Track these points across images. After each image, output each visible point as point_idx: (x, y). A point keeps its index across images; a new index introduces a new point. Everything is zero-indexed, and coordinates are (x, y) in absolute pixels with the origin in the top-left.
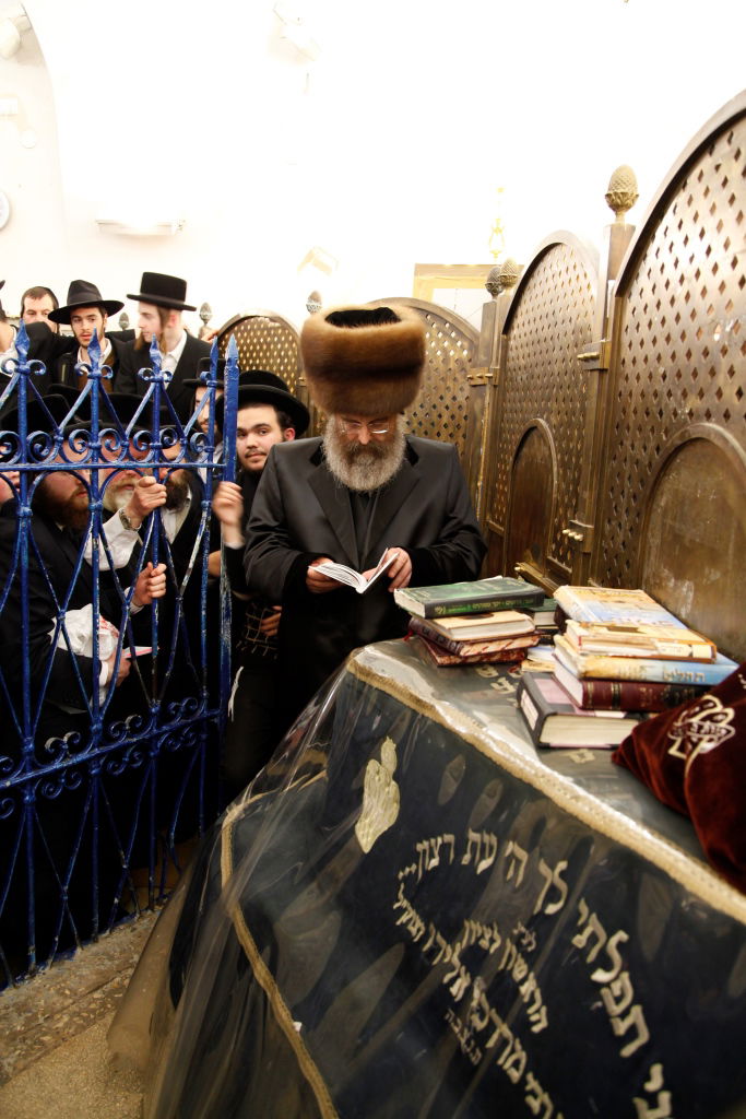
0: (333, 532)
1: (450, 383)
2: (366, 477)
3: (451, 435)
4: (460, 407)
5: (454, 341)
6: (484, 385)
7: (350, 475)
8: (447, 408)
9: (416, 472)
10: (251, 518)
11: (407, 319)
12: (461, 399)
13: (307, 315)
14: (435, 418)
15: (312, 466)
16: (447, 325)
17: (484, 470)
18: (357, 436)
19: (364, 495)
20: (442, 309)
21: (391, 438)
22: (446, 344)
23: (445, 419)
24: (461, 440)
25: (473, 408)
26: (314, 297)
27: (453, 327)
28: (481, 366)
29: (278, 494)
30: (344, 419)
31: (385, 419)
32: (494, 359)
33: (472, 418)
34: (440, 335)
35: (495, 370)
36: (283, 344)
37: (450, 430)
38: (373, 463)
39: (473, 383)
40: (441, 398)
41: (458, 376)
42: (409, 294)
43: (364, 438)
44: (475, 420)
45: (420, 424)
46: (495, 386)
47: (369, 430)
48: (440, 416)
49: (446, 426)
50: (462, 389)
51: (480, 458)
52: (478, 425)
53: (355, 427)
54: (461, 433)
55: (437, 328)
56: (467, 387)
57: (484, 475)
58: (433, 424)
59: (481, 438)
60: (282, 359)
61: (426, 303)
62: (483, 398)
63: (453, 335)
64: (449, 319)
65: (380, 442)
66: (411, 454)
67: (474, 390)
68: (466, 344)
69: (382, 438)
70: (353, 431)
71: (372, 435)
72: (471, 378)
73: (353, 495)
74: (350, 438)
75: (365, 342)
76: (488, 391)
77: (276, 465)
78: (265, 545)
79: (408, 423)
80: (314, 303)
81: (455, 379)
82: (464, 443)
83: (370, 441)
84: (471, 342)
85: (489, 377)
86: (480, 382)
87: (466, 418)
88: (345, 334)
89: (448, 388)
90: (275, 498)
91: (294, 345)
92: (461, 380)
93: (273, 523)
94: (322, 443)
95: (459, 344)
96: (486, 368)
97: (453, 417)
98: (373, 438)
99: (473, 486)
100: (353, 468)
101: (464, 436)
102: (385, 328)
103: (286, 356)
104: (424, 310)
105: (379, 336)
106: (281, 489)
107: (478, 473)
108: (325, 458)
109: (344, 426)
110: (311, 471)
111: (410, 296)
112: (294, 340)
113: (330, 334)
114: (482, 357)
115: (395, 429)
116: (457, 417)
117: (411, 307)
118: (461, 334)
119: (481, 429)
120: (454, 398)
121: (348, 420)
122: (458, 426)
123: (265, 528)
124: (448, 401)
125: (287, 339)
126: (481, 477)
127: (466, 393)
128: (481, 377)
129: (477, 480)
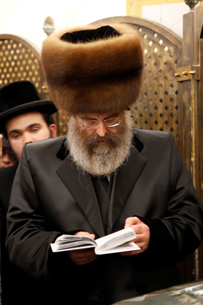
0: (83, 213)
1: (162, 82)
2: (104, 164)
3: (166, 122)
4: (171, 100)
5: (162, 47)
6: (189, 80)
7: (92, 163)
8: (161, 101)
9: (142, 157)
10: (10, 208)
11: (125, 33)
12: (172, 92)
13: (45, 36)
14: (152, 110)
15: (59, 160)
16: (156, 35)
17: (195, 148)
18: (95, 130)
19: (103, 178)
20: (150, 23)
21: (122, 130)
22: (156, 50)
23: (160, 110)
24: (174, 126)
25: (181, 99)
26: (48, 21)
27: (160, 36)
28: (185, 65)
29: (32, 186)
30: (83, 118)
31: (116, 115)
32: (195, 59)
33: (182, 108)
34: (151, 43)
35: (197, 68)
36: (27, 60)
37: (165, 118)
38: (109, 153)
39: (180, 79)
40: (156, 93)
41: (168, 75)
42: (123, 13)
43: (101, 132)
44: (184, 108)
45: (141, 115)
46: (198, 81)
47: (104, 124)
48: (156, 108)
49: (161, 115)
50: (172, 86)
51: (191, 139)
52: (187, 112)
53: (93, 123)
54: (174, 119)
55: (147, 38)
56: (175, 83)
57: (196, 152)
58: (151, 115)
59: (190, 123)
60: (27, 72)
61: (137, 19)
62: (189, 90)
63: (161, 42)
64: (157, 30)
65: (113, 134)
66: (138, 142)
67: (181, 85)
68: (172, 49)
69: (114, 131)
70: (92, 127)
71: (107, 128)
72: (178, 76)
73: (95, 179)
74: (90, 133)
75: (98, 53)
76: (193, 84)
77: (29, 162)
78: (25, 229)
79: (132, 116)
80: (48, 26)
81: (166, 78)
82: (178, 128)
83: (106, 134)
84: (176, 47)
85: (193, 74)
86: (185, 78)
87: (177, 107)
88: (80, 48)
89: (161, 85)
90: (30, 189)
91: (36, 61)
92: (170, 78)
93: (29, 210)
94: (65, 140)
95: (166, 49)
96: (190, 67)
97: (166, 108)
98: (108, 131)
99: (187, 161)
100: (94, 158)
101: (177, 122)
102: (111, 41)
103: (31, 69)
104: (136, 25)
105: (108, 47)
106: (35, 182)
107: (191, 150)
108: (68, 152)
109: (83, 124)
110: (58, 164)
111: (124, 14)
112: (35, 57)
113: (68, 50)
114: (185, 58)
115: (124, 122)
116: (170, 108)
117: (127, 23)
118: (166, 41)
119: (190, 116)
120: (166, 93)
121: (86, 119)
122: (172, 115)
123: (24, 215)
124: (161, 96)
125: (30, 56)
126: (194, 154)
127: (175, 88)
128: (186, 74)
129: (190, 157)
